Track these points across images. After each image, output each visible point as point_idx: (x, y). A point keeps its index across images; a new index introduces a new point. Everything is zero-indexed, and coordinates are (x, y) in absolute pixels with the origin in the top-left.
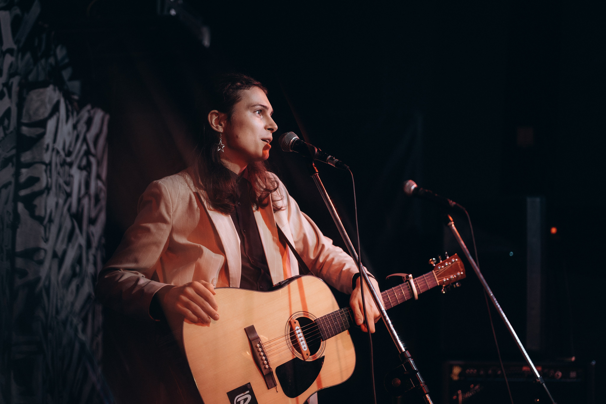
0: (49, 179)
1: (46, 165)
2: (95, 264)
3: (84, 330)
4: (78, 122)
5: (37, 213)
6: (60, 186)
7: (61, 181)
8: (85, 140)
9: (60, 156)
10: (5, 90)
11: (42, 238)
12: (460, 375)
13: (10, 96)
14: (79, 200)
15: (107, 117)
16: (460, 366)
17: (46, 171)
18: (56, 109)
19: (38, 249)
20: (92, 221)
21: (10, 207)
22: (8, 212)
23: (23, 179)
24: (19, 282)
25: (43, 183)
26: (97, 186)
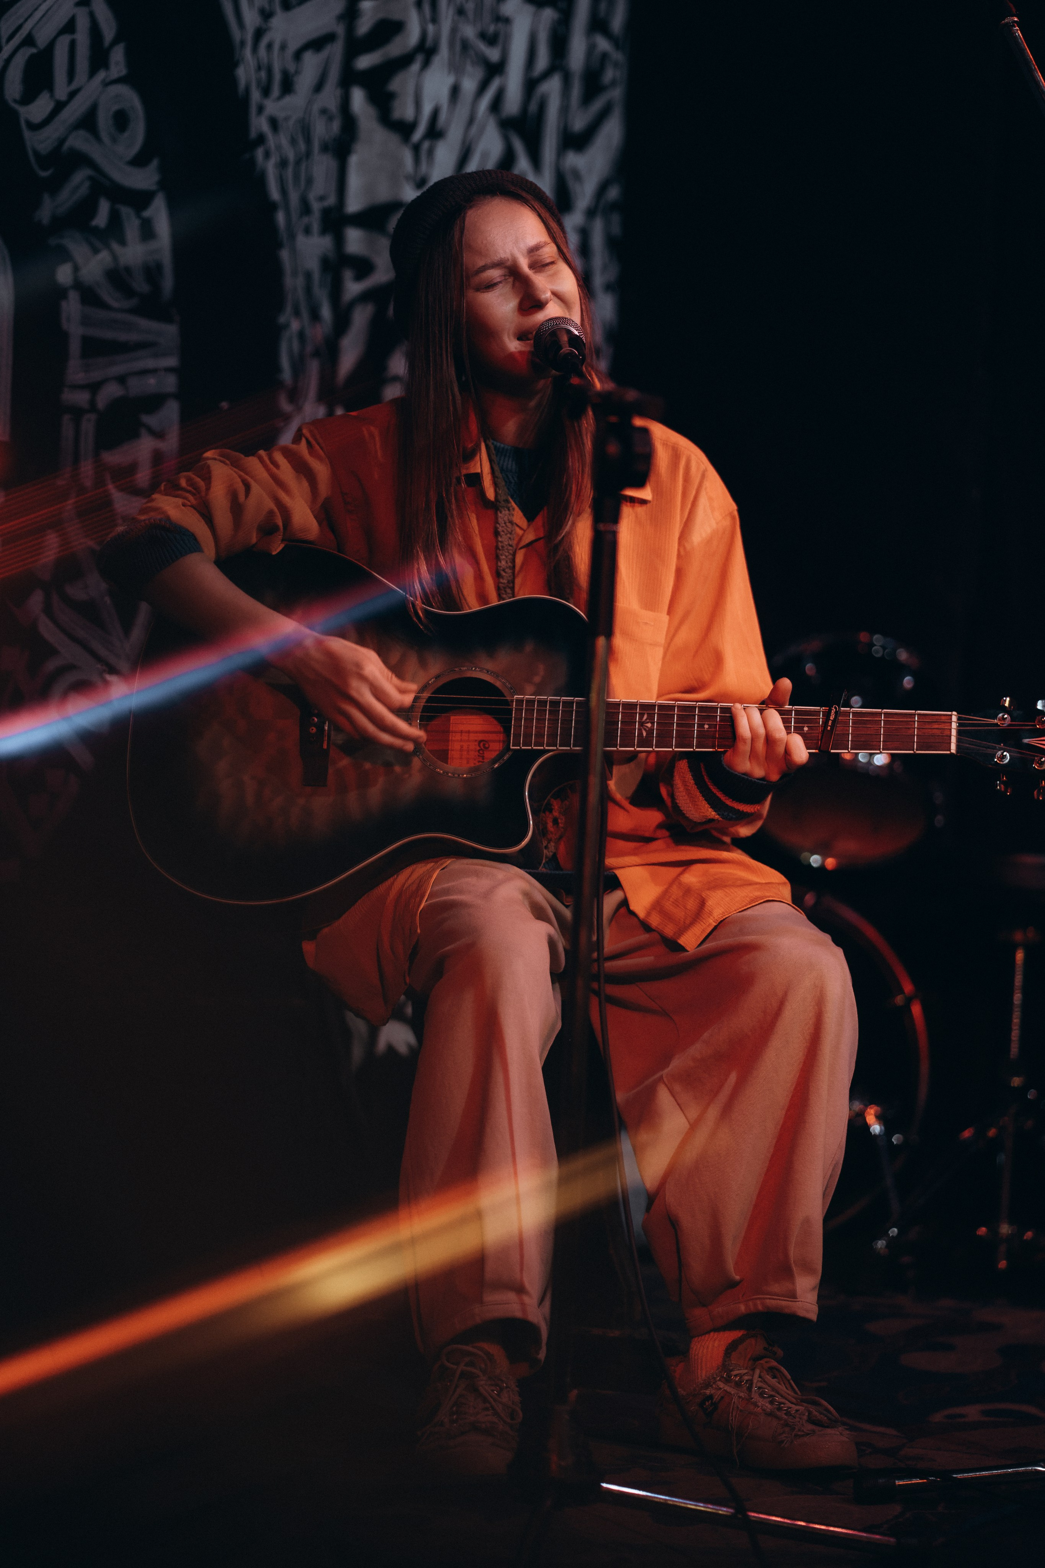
0: (431, 28)
5: (397, 113)
6: (465, 46)
7: (469, 32)
11: (410, 177)
14: (531, 85)
20: (576, 140)
21: (330, 98)
22: (324, 111)
23: (365, 25)
24: (353, 288)
25: (413, 35)
26: (591, 49)
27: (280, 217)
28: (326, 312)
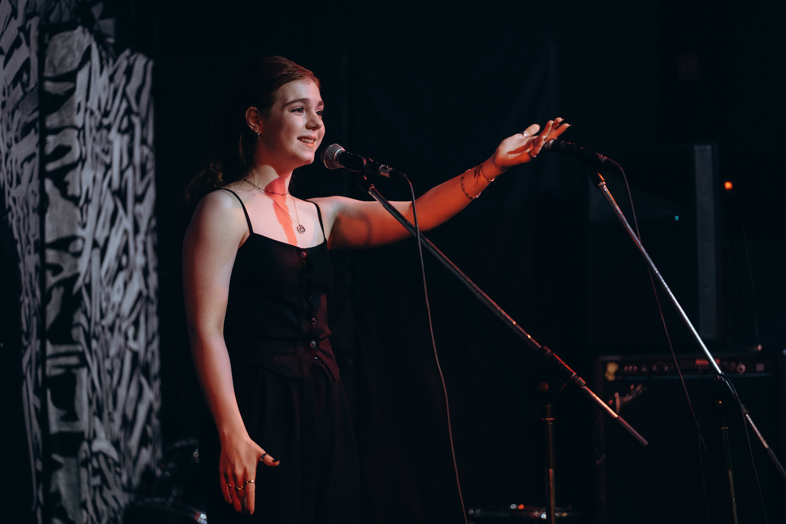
0: (83, 148)
1: (79, 130)
2: (145, 252)
3: (135, 337)
4: (115, 72)
5: (70, 192)
6: (97, 157)
7: (98, 149)
8: (124, 95)
9: (96, 118)
10: (22, 35)
11: (79, 224)
12: (616, 373)
13: (28, 44)
14: (122, 173)
15: (151, 65)
16: (616, 362)
17: (78, 137)
18: (87, 57)
19: (73, 238)
20: (139, 199)
21: (35, 185)
22: (33, 192)
23: (50, 149)
24: (51, 280)
25: (76, 154)
26: (142, 154)
27: (19, 247)
28: (38, 293)
